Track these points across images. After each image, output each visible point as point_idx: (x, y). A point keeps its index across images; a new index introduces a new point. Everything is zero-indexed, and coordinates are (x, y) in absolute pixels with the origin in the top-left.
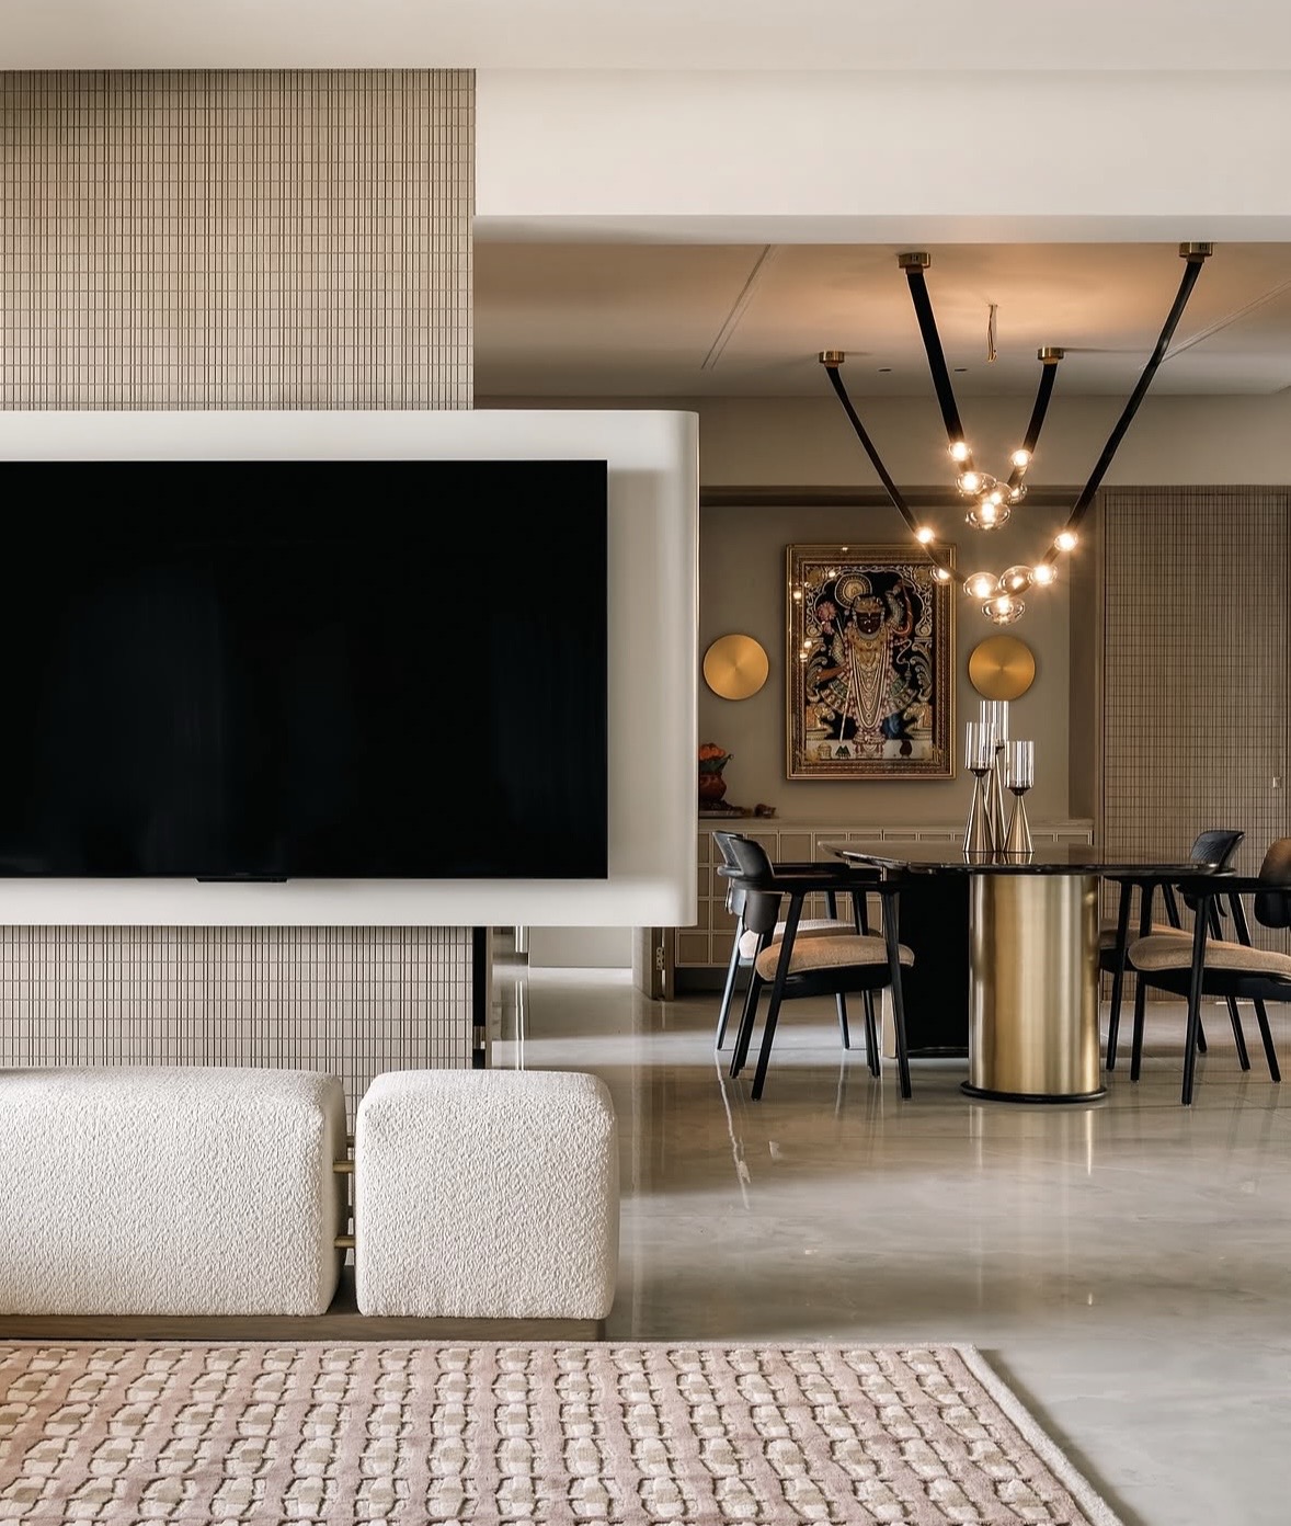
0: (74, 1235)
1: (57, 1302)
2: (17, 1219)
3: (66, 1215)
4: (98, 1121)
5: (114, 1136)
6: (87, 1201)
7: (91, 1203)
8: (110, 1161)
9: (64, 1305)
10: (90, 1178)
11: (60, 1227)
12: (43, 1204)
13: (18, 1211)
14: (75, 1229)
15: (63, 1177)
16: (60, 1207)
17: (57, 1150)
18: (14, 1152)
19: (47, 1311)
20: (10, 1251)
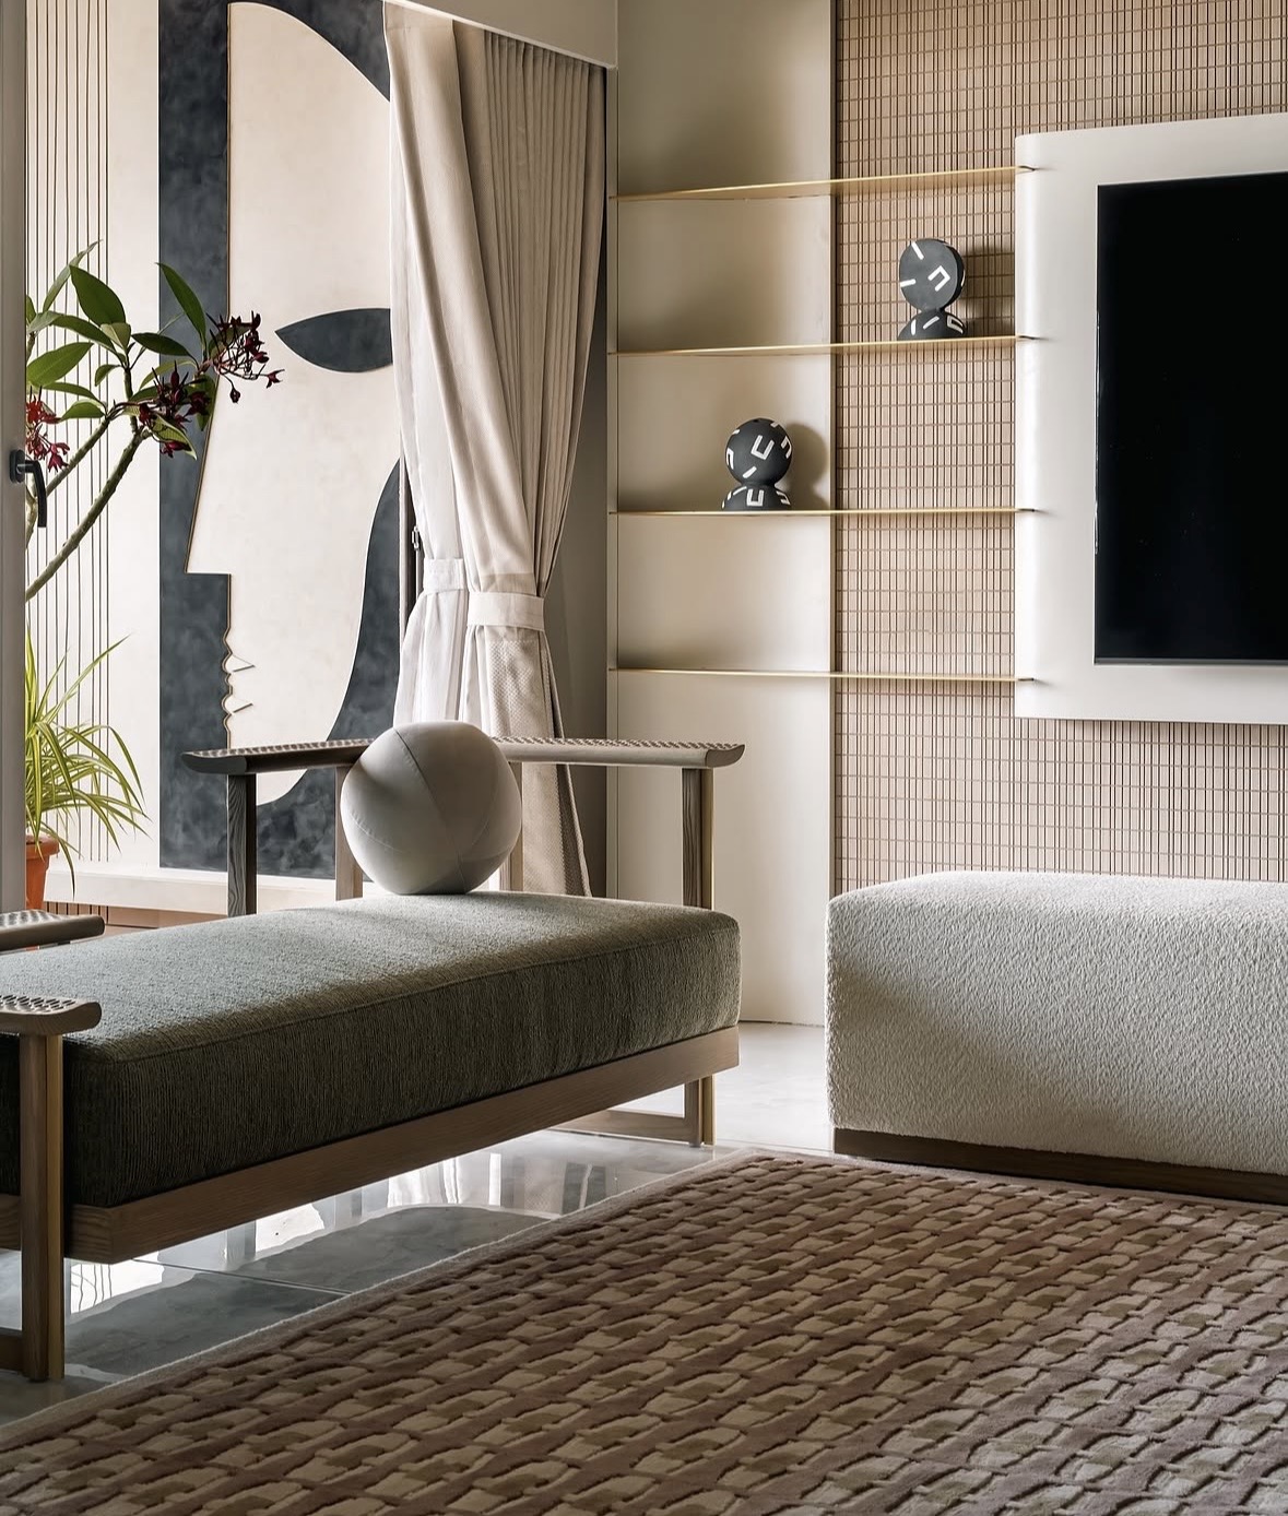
0: (1231, 1075)
1: (1212, 1152)
2: (1166, 1051)
3: (1221, 1050)
4: (1260, 941)
5: (1278, 961)
6: (1246, 1036)
7: (1250, 1038)
8: (1273, 990)
9: (1219, 1158)
10: (1249, 1009)
11: (1215, 1064)
12: (1195, 1036)
13: (1167, 1042)
14: (1232, 1067)
15: (1218, 1006)
16: (1214, 1041)
17: (1212, 974)
18: (1163, 973)
19: (1201, 1162)
20: (1158, 1088)
